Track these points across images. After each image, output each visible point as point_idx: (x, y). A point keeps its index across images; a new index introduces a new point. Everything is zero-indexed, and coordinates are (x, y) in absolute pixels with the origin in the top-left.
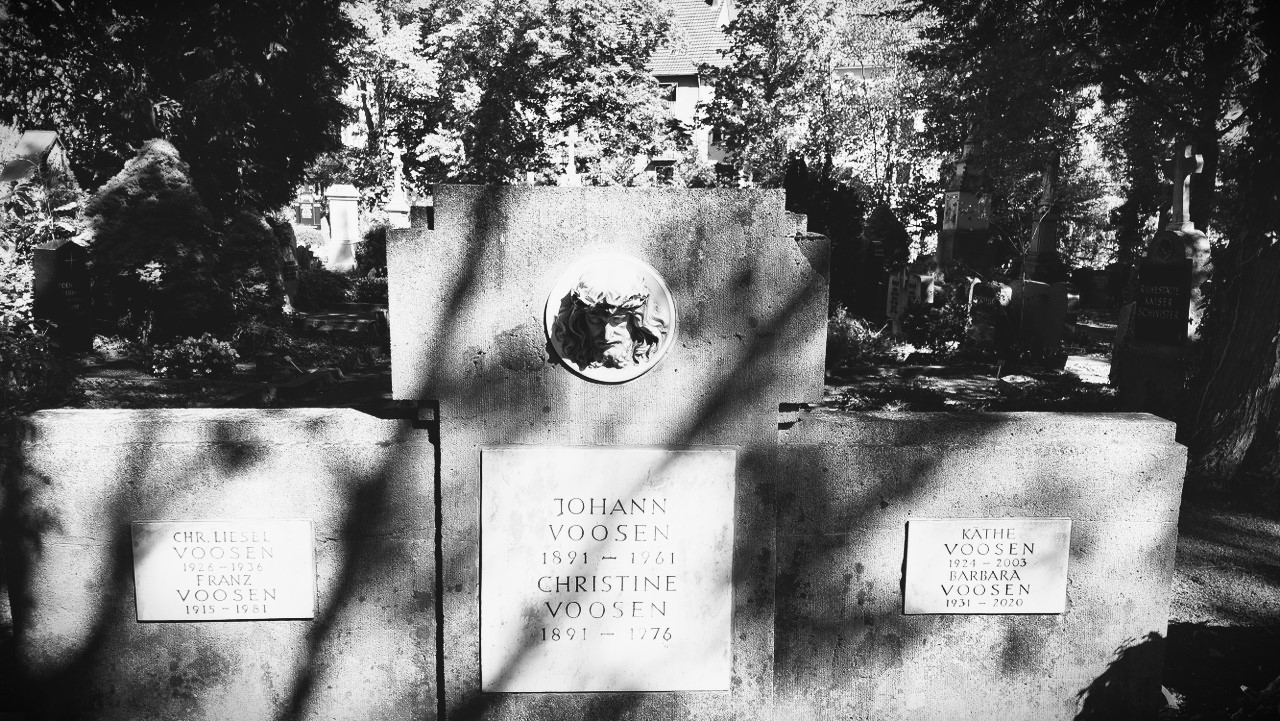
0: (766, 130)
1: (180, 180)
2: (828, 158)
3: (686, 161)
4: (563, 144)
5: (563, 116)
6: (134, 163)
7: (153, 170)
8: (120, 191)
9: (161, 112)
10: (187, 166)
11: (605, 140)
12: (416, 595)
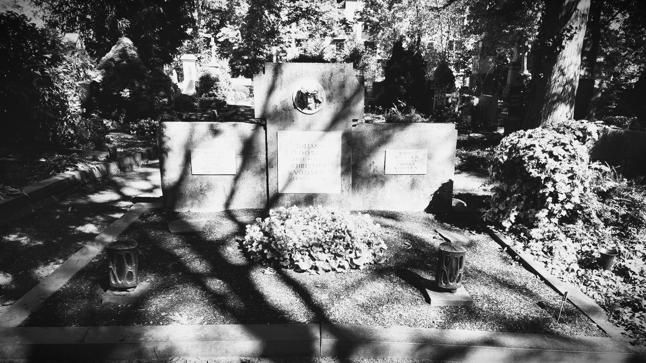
0: (389, 24)
1: (134, 55)
2: (419, 38)
3: (350, 40)
4: (289, 32)
5: (289, 18)
6: (116, 48)
7: (124, 50)
8: (112, 59)
9: (122, 25)
10: (136, 49)
11: (310, 30)
12: (261, 169)
